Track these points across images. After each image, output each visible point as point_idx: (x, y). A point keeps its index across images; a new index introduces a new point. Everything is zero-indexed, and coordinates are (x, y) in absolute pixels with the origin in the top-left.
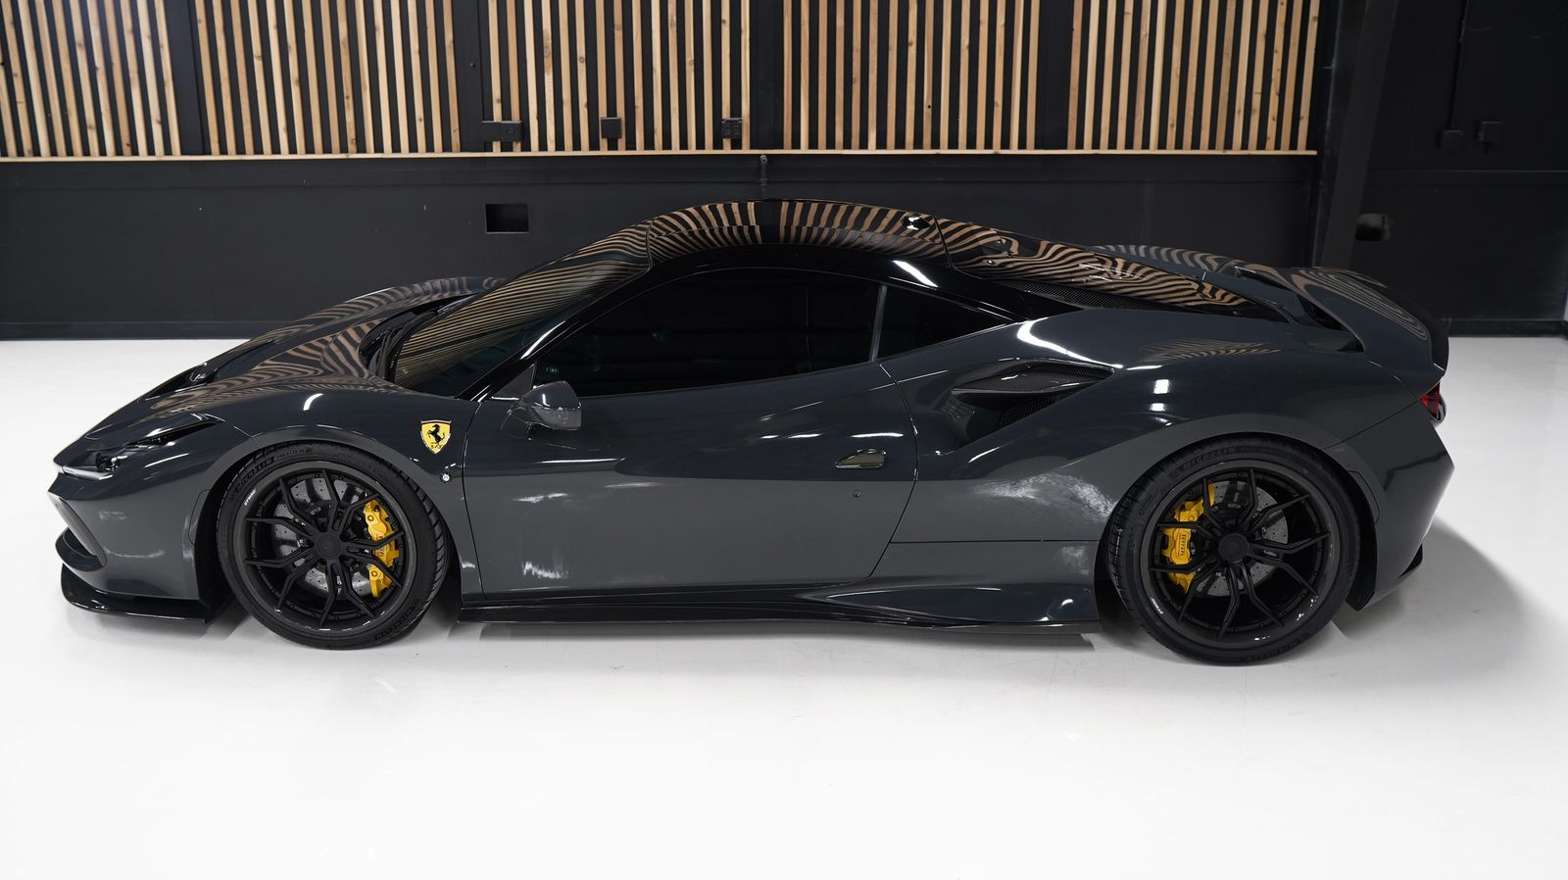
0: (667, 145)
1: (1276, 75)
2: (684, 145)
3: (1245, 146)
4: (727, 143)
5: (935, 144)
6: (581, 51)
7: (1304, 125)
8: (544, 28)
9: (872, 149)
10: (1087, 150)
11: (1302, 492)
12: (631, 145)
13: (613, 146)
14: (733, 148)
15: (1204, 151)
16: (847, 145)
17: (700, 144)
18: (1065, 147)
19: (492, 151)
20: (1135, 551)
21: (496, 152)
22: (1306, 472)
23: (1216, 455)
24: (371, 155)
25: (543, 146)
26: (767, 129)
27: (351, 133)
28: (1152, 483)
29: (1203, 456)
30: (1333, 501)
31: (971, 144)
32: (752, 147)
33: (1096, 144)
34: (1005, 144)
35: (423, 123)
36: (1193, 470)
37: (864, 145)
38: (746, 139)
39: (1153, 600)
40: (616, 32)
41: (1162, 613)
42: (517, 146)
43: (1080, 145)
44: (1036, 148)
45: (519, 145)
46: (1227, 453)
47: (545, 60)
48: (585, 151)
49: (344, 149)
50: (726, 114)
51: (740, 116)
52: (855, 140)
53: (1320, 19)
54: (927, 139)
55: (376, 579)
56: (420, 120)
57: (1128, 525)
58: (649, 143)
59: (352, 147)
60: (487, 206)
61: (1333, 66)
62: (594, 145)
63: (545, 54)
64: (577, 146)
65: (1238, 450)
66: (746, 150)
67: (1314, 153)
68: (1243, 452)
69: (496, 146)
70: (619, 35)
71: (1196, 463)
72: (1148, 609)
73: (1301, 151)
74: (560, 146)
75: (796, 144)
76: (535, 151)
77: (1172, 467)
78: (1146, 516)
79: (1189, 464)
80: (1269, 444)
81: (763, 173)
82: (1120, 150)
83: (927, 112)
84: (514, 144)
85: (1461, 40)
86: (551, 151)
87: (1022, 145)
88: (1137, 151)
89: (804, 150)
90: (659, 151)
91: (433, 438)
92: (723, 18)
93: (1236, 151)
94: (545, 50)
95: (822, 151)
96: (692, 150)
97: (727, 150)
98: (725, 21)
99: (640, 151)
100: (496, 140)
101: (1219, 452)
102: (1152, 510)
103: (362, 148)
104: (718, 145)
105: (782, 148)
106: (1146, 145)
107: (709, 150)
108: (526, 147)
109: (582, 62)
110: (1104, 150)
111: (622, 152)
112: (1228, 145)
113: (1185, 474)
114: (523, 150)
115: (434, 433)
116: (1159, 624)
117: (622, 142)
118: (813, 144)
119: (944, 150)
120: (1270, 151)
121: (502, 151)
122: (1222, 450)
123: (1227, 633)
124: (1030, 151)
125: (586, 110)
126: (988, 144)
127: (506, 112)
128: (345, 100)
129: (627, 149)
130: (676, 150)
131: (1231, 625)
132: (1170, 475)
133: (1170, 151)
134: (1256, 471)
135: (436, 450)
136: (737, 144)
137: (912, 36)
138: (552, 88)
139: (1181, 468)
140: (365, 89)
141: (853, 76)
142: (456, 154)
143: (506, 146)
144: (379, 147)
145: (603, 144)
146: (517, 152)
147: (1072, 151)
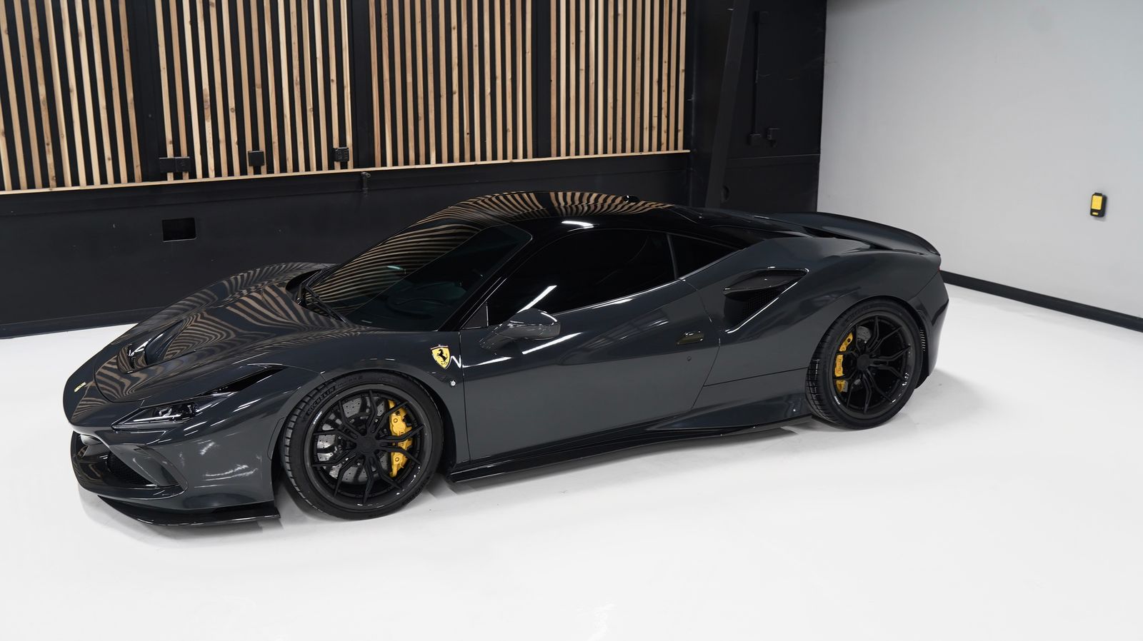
0: (296, 168)
1: (664, 105)
2: (308, 168)
3: (650, 150)
4: (337, 165)
5: (473, 159)
6: (232, 104)
7: (681, 135)
8: (204, 88)
9: (433, 164)
10: (563, 157)
11: (898, 326)
12: (270, 170)
13: (257, 171)
14: (342, 168)
15: (628, 154)
16: (417, 162)
17: (319, 167)
18: (550, 156)
19: (166, 180)
20: (827, 371)
21: (170, 180)
22: (900, 314)
23: (862, 310)
24: (69, 187)
25: (205, 174)
26: (364, 154)
27: (52, 172)
28: (833, 331)
29: (856, 312)
30: (912, 329)
31: (494, 157)
32: (354, 167)
33: (568, 153)
34: (515, 156)
35: (111, 162)
36: (852, 320)
37: (428, 161)
38: (350, 163)
40: (257, 89)
41: (839, 404)
42: (186, 175)
43: (558, 154)
44: (534, 157)
45: (187, 174)
46: (867, 309)
47: (205, 111)
48: (237, 176)
49: (45, 185)
50: (336, 144)
51: (346, 146)
52: (422, 158)
53: (686, 71)
54: (467, 155)
55: (398, 463)
56: (109, 159)
57: (822, 356)
58: (283, 168)
59: (52, 182)
60: (163, 221)
61: (693, 99)
62: (243, 172)
63: (205, 107)
64: (231, 173)
66: (350, 169)
67: (689, 151)
68: (874, 307)
69: (170, 176)
70: (259, 92)
71: (854, 316)
73: (681, 150)
74: (218, 173)
75: (384, 163)
76: (199, 178)
77: (842, 320)
78: (831, 349)
79: (850, 317)
80: (884, 302)
81: (365, 185)
82: (582, 156)
83: (467, 137)
84: (184, 174)
85: (756, 82)
86: (212, 177)
87: (525, 156)
88: (592, 156)
89: (389, 167)
90: (290, 173)
91: (441, 359)
92: (331, 78)
93: (646, 152)
94: (205, 103)
95: (401, 167)
96: (314, 171)
97: (338, 170)
98: (333, 80)
99: (277, 174)
100: (170, 172)
103: (61, 182)
104: (331, 167)
105: (374, 166)
106: (596, 152)
107: (325, 171)
108: (193, 175)
109: (233, 112)
110: (573, 156)
111: (264, 175)
112: (641, 150)
113: (848, 323)
114: (190, 178)
115: (441, 355)
116: (838, 410)
117: (264, 169)
118: (395, 163)
119: (478, 162)
120: (664, 152)
121: (175, 179)
122: (865, 308)
123: (868, 410)
124: (530, 159)
125: (237, 146)
126: (505, 157)
127: (177, 151)
128: (46, 146)
129: (268, 173)
130: (302, 172)
131: (869, 406)
132: (842, 325)
133: (610, 155)
134: (880, 318)
135: (444, 366)
136: (344, 166)
137: (455, 87)
138: (211, 131)
139: (847, 320)
140: (63, 137)
141: (420, 115)
142: (138, 183)
143: (178, 176)
144: (75, 181)
145: (250, 169)
146: (186, 180)
147: (554, 158)
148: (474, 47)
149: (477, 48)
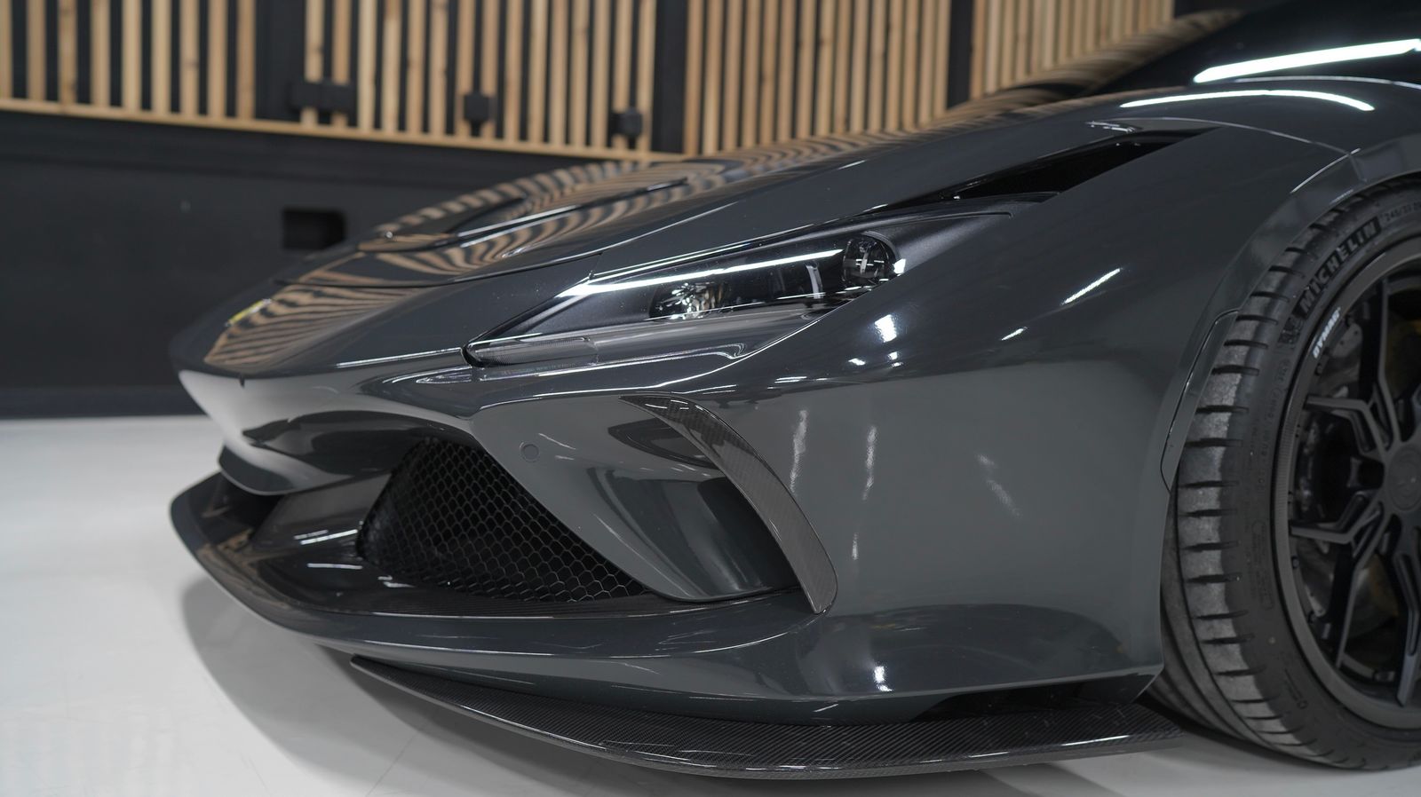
0: (546, 138)
2: (565, 141)
4: (619, 142)
12: (500, 133)
13: (476, 131)
14: (627, 150)
17: (589, 140)
19: (302, 123)
21: (308, 124)
24: (101, 109)
25: (378, 124)
26: (669, 128)
27: (67, 72)
32: (649, 152)
35: (194, 69)
38: (644, 142)
42: (339, 120)
45: (342, 118)
48: (437, 136)
49: (52, 94)
50: (621, 104)
51: (638, 109)
56: (190, 66)
58: (524, 134)
59: (66, 94)
60: (286, 210)
62: (450, 129)
64: (423, 127)
66: (642, 155)
69: (309, 116)
74: (402, 125)
76: (365, 129)
84: (335, 116)
86: (389, 131)
90: (536, 145)
96: (578, 147)
97: (620, 152)
99: (511, 143)
100: (309, 108)
103: (84, 95)
104: (610, 143)
105: (684, 153)
107: (598, 150)
108: (353, 121)
111: (486, 141)
114: (347, 126)
117: (488, 129)
121: (317, 124)
125: (442, 78)
127: (328, 66)
128: (62, 17)
129: (495, 139)
130: (558, 145)
136: (631, 146)
137: (826, 32)
138: (396, 41)
141: (765, 72)
142: (245, 121)
143: (324, 118)
144: (116, 99)
145: (463, 129)
146: (339, 129)
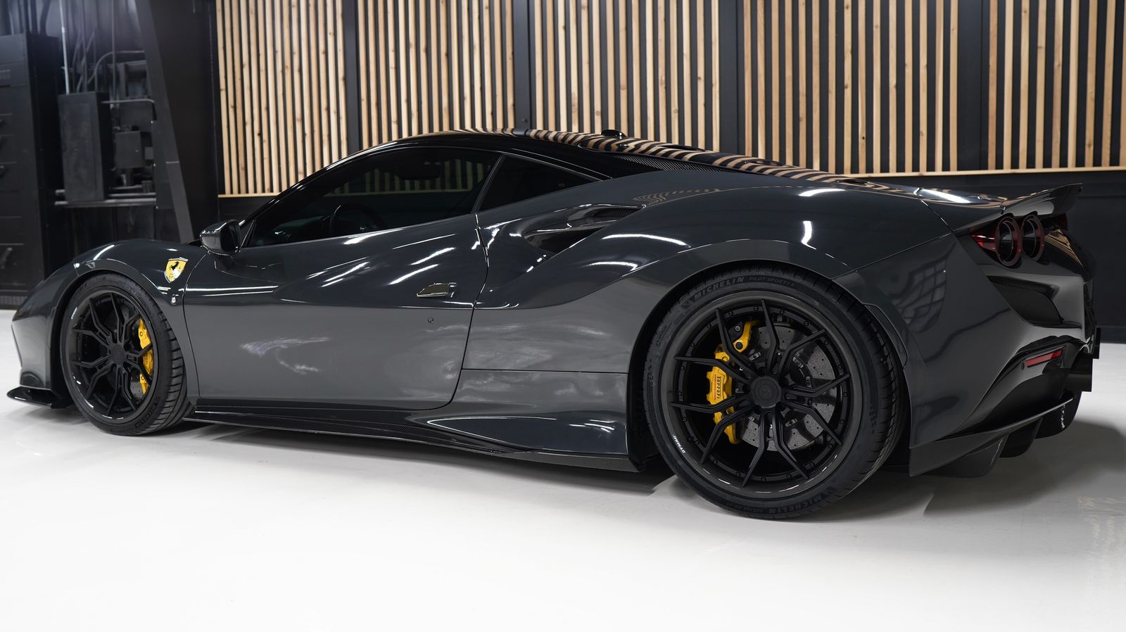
5: (870, 169)
6: (598, 107)
8: (573, 92)
10: (1007, 170)
15: (1123, 167)
18: (986, 168)
20: (654, 384)
23: (725, 284)
29: (712, 286)
31: (900, 168)
33: (1015, 164)
34: (931, 168)
36: (704, 300)
39: (675, 438)
40: (622, 92)
41: (684, 452)
43: (999, 165)
44: (959, 169)
46: (736, 283)
54: (862, 164)
59: (448, 184)
65: (747, 279)
68: (752, 281)
71: (706, 292)
72: (669, 446)
78: (663, 346)
79: (700, 294)
82: (1039, 169)
83: (862, 143)
87: (946, 168)
88: (1055, 169)
91: (172, 272)
92: (699, 76)
94: (573, 105)
101: (728, 283)
102: (668, 341)
106: (1064, 163)
109: (598, 115)
110: (1023, 169)
113: (696, 304)
115: (174, 267)
116: (680, 463)
119: (877, 174)
122: (731, 280)
124: (954, 172)
126: (916, 168)
132: (685, 307)
133: (1089, 168)
135: (171, 280)
137: (848, 80)
139: (692, 299)
141: (801, 116)
147: (992, 171)
148: (874, 29)
149: (879, 29)
